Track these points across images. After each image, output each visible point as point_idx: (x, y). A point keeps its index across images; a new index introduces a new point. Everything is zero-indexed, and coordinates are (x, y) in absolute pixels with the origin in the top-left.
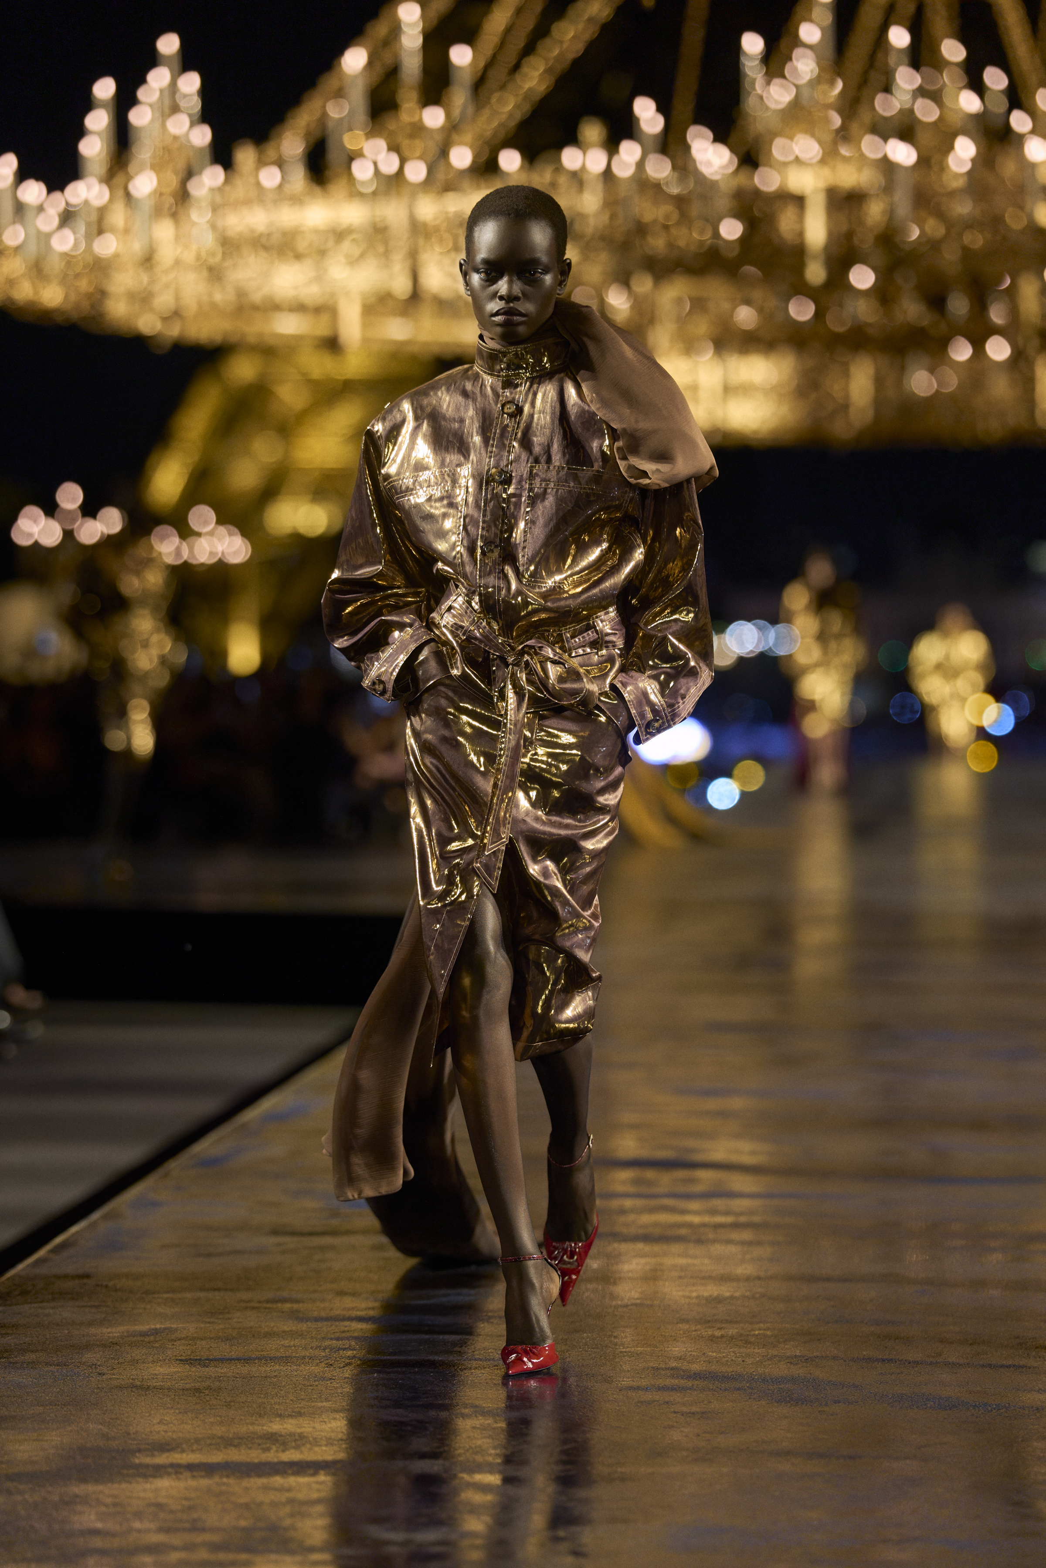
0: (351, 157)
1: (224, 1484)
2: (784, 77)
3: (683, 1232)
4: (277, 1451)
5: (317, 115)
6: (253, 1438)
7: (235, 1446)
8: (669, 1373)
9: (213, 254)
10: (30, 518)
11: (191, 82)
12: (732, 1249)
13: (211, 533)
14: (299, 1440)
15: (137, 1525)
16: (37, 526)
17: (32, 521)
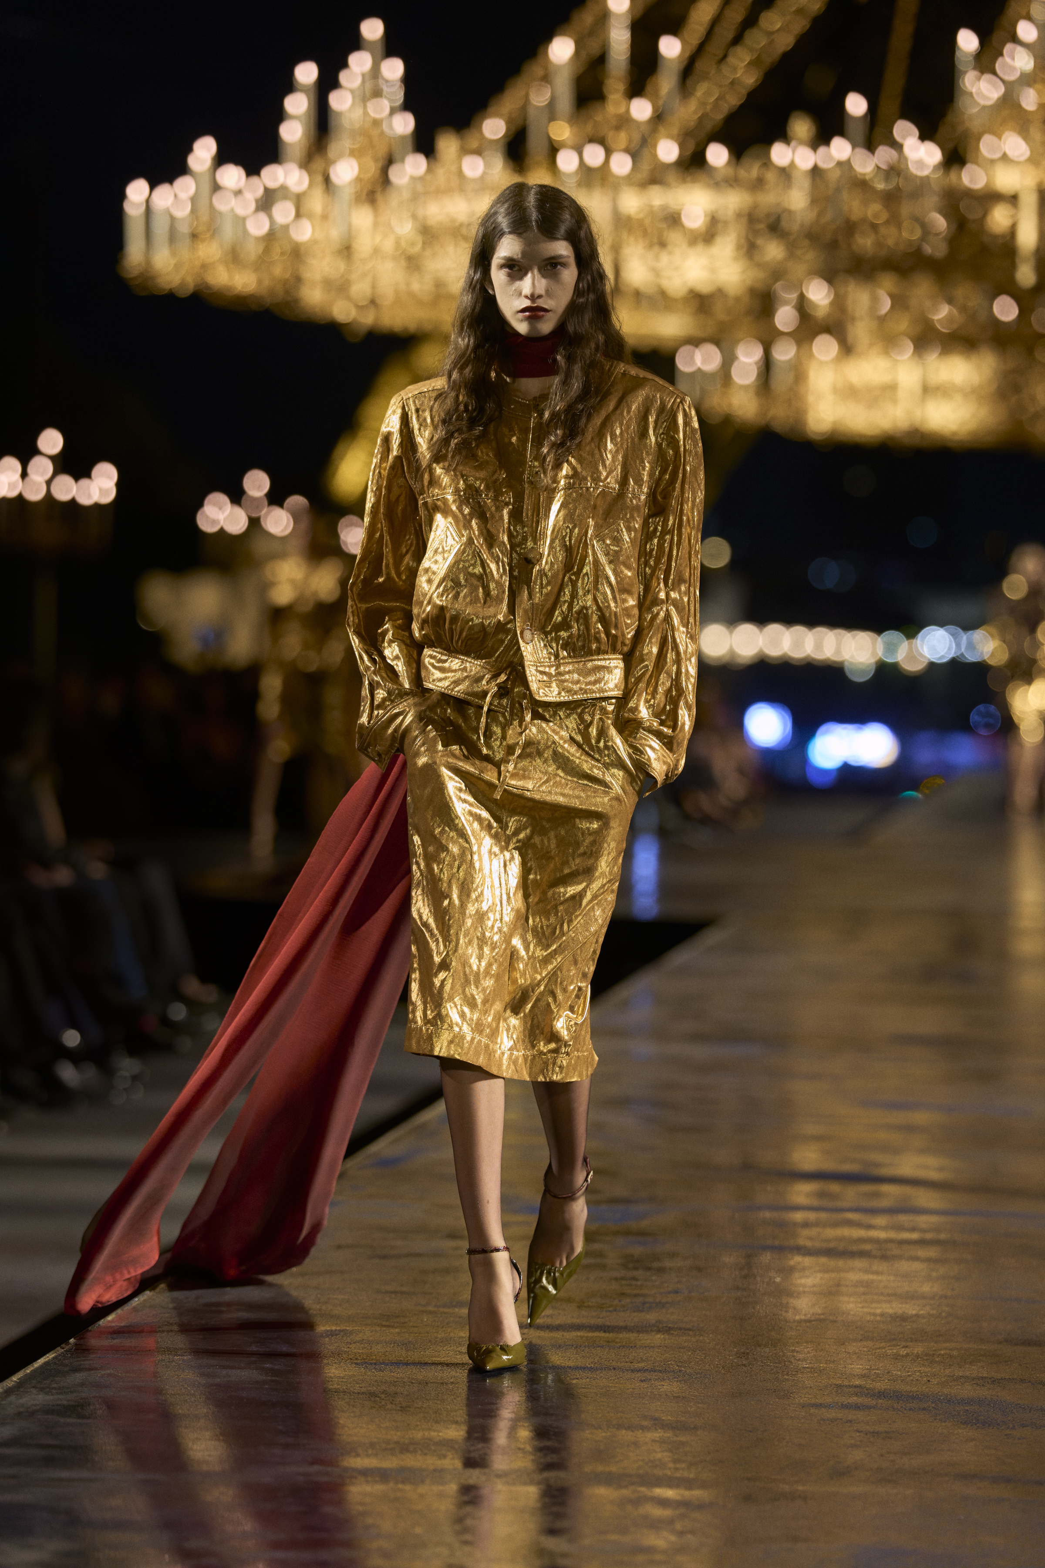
0: (553, 150)
1: (400, 1490)
2: (994, 73)
3: (867, 1247)
5: (520, 102)
6: (429, 1444)
7: (410, 1452)
8: (852, 1390)
9: (413, 244)
10: (214, 504)
11: (395, 69)
12: (917, 1266)
16: (223, 513)
17: (218, 508)
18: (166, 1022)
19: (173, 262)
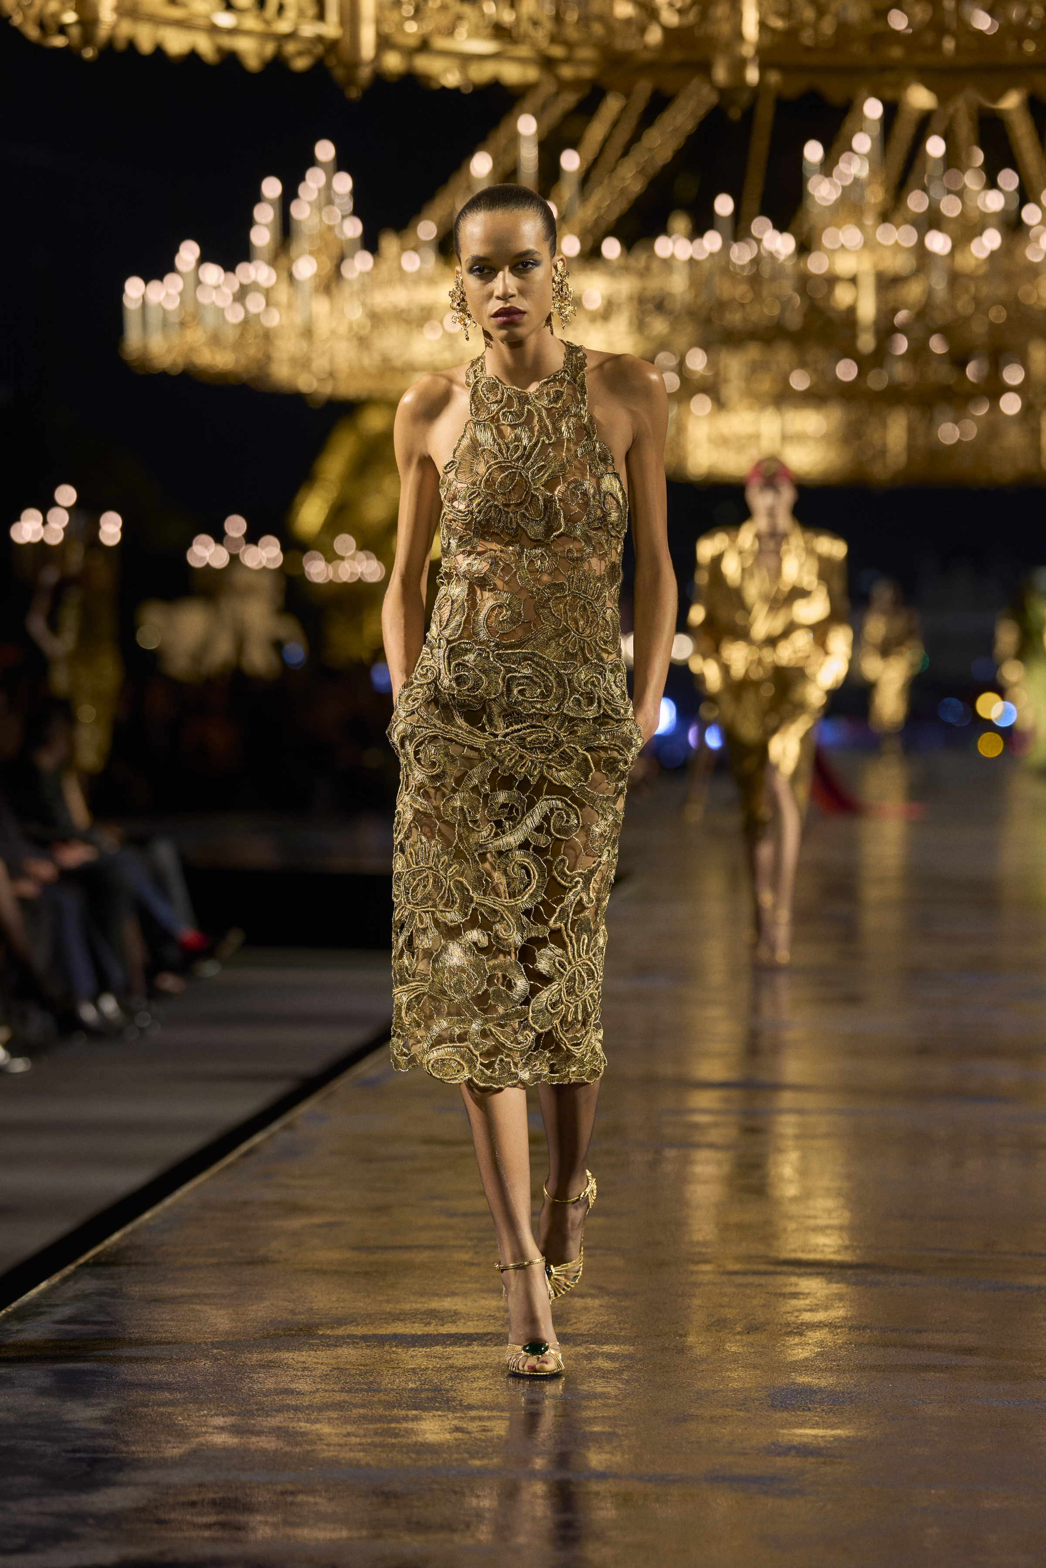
1: (394, 1352)
2: (833, 178)
4: (436, 1325)
5: (448, 210)
6: (416, 1314)
7: (402, 1321)
8: (761, 1260)
9: (363, 327)
10: (201, 544)
11: (344, 183)
13: (353, 558)
14: (454, 1316)
16: (208, 550)
17: (204, 549)
19: (165, 345)
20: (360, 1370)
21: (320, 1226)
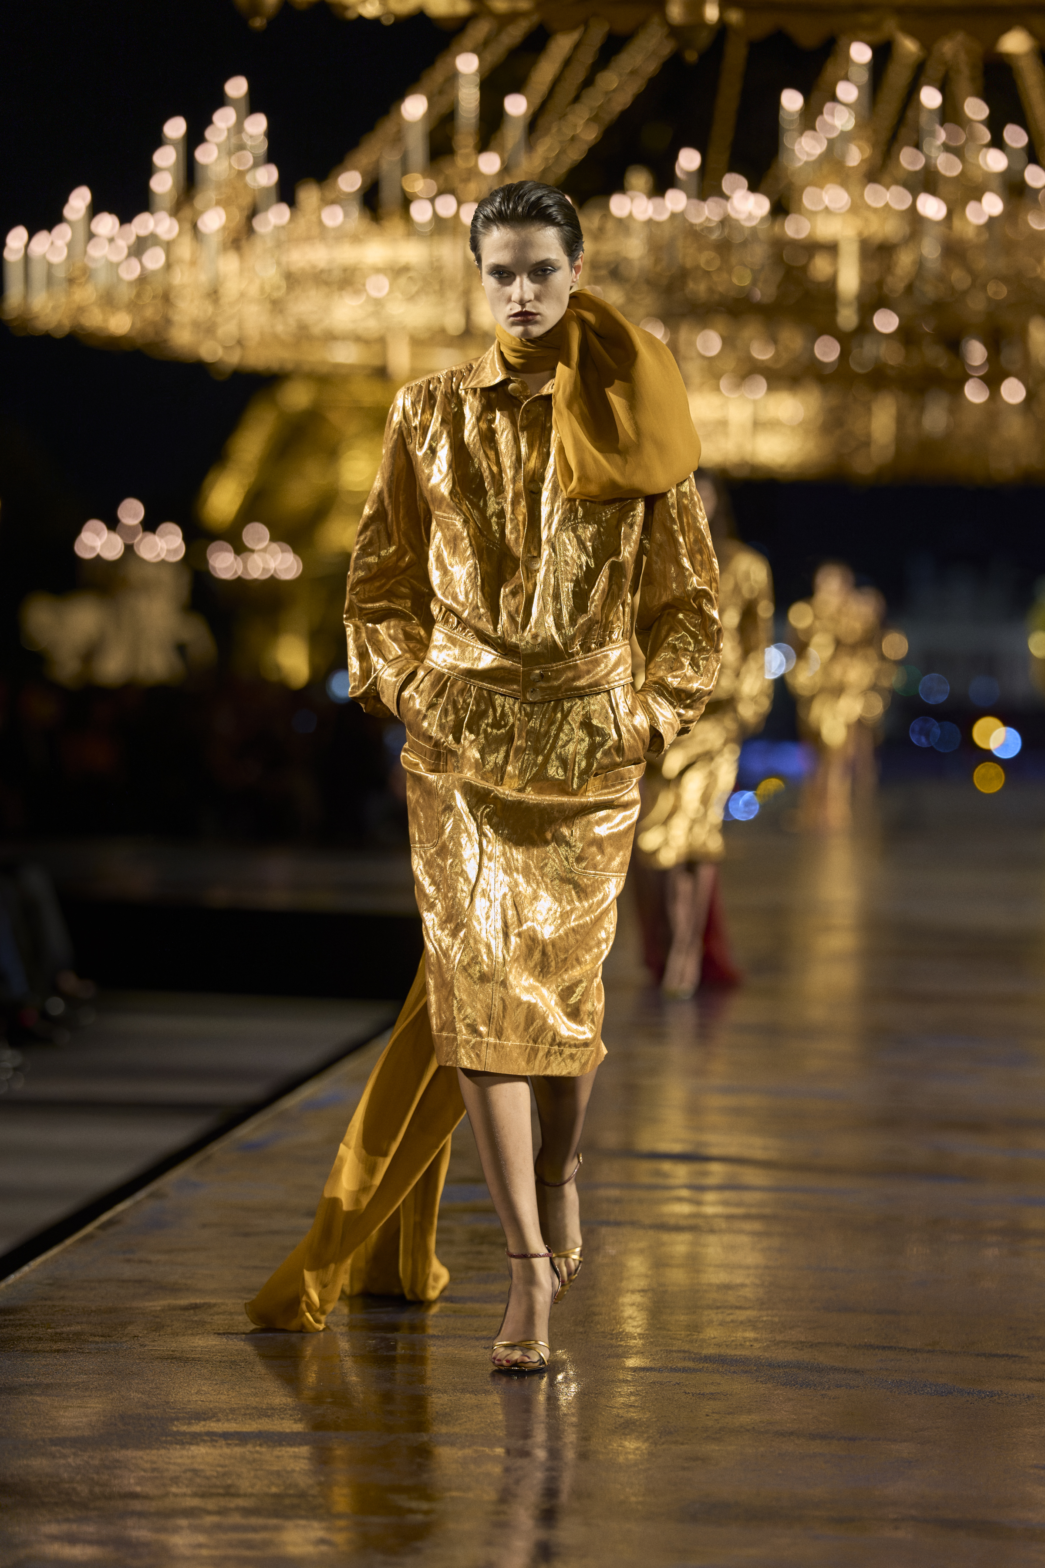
0: (406, 201)
1: (257, 1452)
2: (816, 130)
3: (697, 1222)
5: (374, 158)
6: (286, 1410)
7: (269, 1416)
8: (681, 1355)
9: (278, 288)
10: (93, 532)
11: (258, 124)
12: (742, 1238)
13: (264, 550)
15: (174, 1490)
16: (100, 539)
17: (95, 536)
18: (44, 1015)
19: (50, 305)
20: (217, 1472)
21: (186, 1308)
